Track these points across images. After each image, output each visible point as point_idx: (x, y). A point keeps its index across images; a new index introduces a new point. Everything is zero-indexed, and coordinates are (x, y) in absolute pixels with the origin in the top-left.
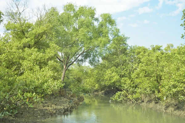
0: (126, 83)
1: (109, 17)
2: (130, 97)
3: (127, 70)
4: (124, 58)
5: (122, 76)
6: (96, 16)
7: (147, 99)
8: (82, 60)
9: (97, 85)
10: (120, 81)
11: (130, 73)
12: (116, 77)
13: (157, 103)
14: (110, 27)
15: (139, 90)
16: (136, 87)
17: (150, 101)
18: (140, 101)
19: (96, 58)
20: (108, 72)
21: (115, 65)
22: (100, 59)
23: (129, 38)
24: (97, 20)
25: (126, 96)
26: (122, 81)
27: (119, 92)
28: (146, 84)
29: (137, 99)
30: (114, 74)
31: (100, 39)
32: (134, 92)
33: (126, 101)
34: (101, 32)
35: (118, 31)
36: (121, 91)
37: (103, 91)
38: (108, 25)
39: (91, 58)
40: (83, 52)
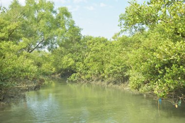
0: (80, 67)
1: (66, 10)
2: (83, 77)
3: (80, 56)
4: (79, 46)
5: (76, 61)
6: (54, 9)
7: (96, 79)
8: (41, 47)
9: (54, 69)
10: (75, 65)
11: (83, 58)
12: (72, 62)
13: (103, 81)
14: (67, 19)
15: (90, 72)
16: (88, 69)
17: (98, 80)
18: (90, 80)
19: (54, 45)
20: (65, 58)
21: (71, 52)
22: (58, 46)
23: (82, 29)
24: (55, 12)
25: (80, 77)
26: (77, 65)
27: (75, 74)
28: (95, 67)
29: (88, 79)
30: (70, 59)
31: (58, 30)
32: (86, 74)
33: (80, 81)
34: (59, 23)
35: (73, 22)
36: (76, 73)
37: (59, 74)
38: (64, 16)
39: (49, 45)
40: (43, 40)
